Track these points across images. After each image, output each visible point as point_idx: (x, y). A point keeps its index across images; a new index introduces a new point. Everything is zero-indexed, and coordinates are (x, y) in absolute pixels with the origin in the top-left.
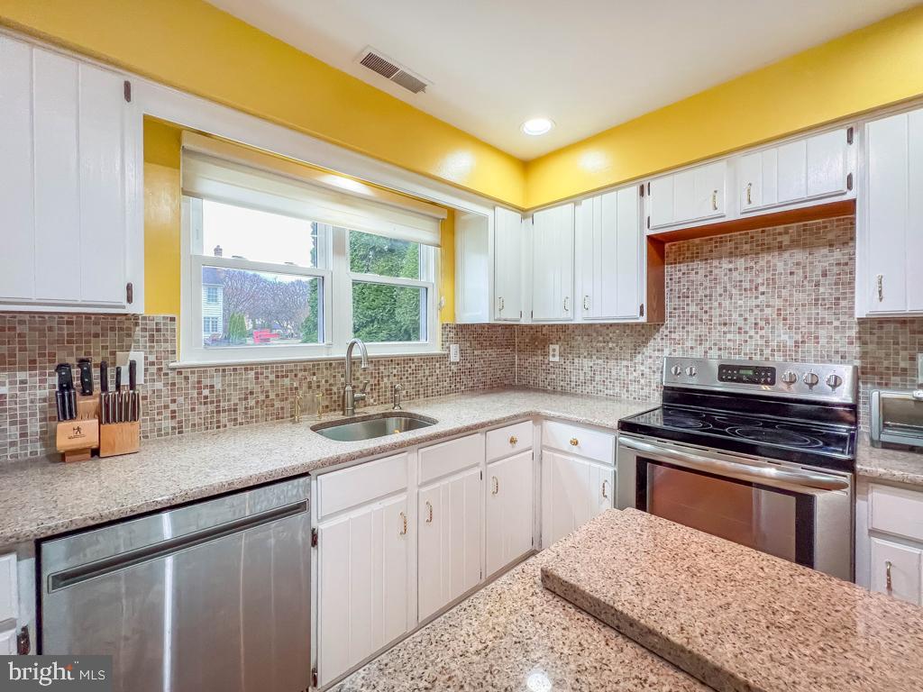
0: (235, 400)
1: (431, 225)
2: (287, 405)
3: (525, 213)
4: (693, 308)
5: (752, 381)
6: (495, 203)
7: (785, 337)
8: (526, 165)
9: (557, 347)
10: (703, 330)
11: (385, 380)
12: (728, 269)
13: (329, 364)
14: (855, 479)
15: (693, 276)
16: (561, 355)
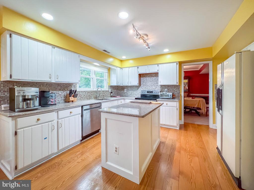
0: (83, 96)
1: (107, 70)
2: (89, 97)
3: (121, 68)
4: (144, 84)
5: (151, 93)
6: (117, 67)
7: (154, 87)
8: (121, 61)
9: (126, 89)
10: (145, 87)
12: (148, 79)
13: (94, 91)
14: (157, 101)
15: (144, 79)
16: (126, 91)
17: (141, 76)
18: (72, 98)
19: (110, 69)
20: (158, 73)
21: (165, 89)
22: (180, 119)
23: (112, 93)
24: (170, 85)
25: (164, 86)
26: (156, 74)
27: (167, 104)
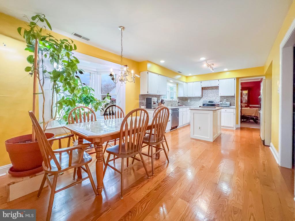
1: (176, 84)
3: (186, 83)
4: (206, 95)
5: (212, 102)
6: (184, 82)
7: (214, 98)
8: (187, 77)
10: (207, 97)
12: (209, 91)
13: (170, 101)
15: (206, 91)
16: (190, 101)
17: (203, 89)
19: (179, 84)
20: (218, 86)
21: (224, 100)
22: (237, 123)
23: (179, 102)
24: (228, 96)
25: (223, 96)
26: (217, 88)
27: (226, 111)
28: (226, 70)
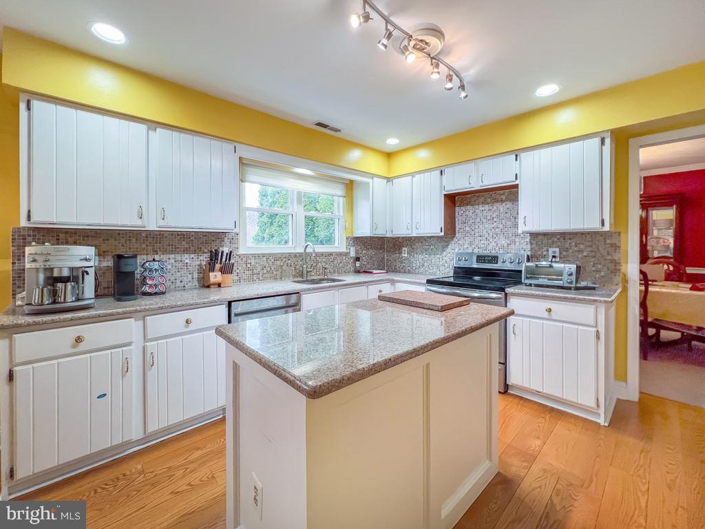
0: (259, 269)
1: (342, 186)
2: (278, 273)
3: (389, 179)
4: (467, 229)
5: (490, 262)
6: (373, 176)
7: (503, 242)
8: (389, 155)
9: (406, 249)
10: (472, 239)
11: (320, 264)
12: (482, 210)
13: (295, 255)
14: (506, 294)
15: (467, 212)
16: (408, 253)
17: (453, 200)
18: (215, 277)
19: (355, 186)
20: (516, 186)
21: (551, 250)
22: (620, 375)
23: (358, 259)
24: (570, 233)
25: (545, 234)
26: (509, 193)
27: (549, 310)
28: (547, 91)
